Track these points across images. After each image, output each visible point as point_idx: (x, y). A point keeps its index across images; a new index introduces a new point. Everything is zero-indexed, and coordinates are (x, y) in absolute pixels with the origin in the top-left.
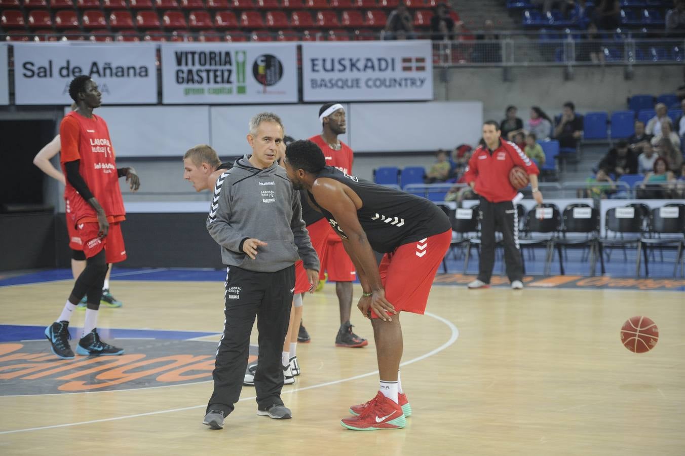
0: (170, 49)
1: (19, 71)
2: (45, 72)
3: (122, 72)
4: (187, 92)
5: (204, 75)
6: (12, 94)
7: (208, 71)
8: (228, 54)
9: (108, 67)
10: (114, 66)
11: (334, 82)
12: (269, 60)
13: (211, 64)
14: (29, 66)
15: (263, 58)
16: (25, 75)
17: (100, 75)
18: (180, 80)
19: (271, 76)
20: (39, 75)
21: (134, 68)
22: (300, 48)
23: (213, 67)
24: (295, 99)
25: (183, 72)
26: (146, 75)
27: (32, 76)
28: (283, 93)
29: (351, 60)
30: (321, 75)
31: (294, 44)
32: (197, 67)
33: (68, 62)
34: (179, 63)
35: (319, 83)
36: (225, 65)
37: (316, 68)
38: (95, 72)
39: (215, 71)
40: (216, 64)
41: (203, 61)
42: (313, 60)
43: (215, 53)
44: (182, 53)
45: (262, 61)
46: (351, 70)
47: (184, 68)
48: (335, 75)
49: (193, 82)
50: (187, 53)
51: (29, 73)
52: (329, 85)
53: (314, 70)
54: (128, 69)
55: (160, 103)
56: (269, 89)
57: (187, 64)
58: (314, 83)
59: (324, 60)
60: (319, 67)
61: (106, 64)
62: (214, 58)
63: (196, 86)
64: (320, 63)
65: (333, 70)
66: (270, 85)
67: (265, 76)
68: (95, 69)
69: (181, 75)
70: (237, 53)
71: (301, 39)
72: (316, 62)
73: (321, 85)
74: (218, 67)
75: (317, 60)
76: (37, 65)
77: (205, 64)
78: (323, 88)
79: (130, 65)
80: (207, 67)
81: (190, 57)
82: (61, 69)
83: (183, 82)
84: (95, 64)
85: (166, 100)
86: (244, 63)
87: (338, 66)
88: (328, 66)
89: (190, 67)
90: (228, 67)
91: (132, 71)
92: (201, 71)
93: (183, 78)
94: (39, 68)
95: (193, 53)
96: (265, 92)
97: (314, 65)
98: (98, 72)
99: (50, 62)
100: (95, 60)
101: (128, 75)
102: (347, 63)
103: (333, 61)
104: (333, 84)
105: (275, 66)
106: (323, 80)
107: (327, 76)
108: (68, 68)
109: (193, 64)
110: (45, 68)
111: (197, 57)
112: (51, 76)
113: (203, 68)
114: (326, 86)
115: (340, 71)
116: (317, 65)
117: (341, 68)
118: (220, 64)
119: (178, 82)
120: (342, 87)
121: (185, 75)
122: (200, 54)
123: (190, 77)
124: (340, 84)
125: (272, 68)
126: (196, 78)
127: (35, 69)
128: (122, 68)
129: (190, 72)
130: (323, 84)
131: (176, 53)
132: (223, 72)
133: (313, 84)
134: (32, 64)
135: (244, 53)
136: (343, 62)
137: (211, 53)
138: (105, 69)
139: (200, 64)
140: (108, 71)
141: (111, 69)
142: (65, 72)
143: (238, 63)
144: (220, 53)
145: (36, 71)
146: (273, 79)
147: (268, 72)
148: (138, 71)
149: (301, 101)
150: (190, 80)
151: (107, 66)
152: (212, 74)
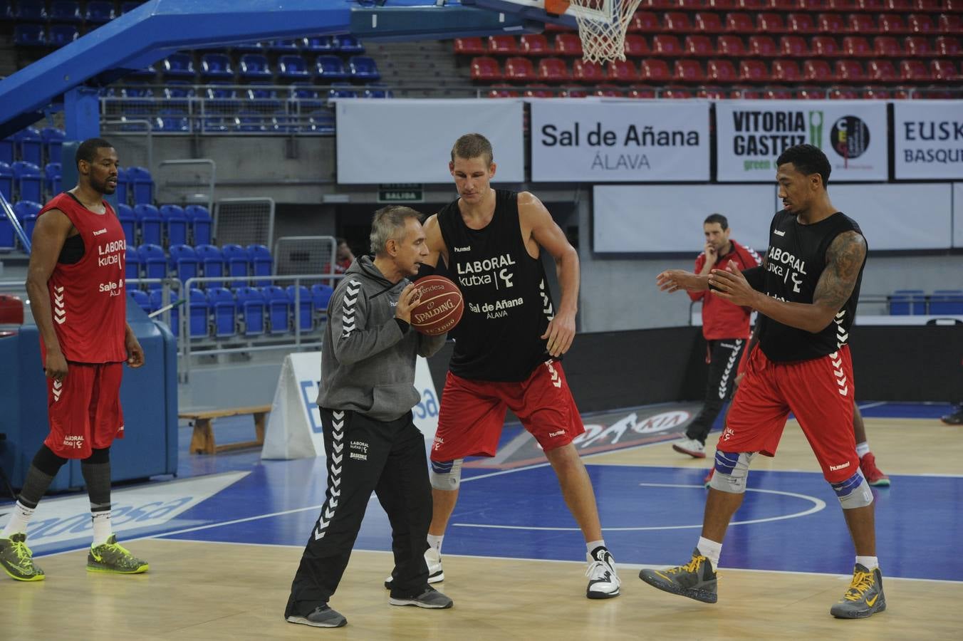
0: (727, 108)
1: (537, 136)
2: (570, 139)
3: (666, 139)
4: (748, 166)
5: (769, 143)
6: (528, 168)
7: (774, 138)
8: (800, 115)
9: (649, 132)
10: (656, 131)
11: (933, 154)
12: (852, 123)
13: (778, 129)
14: (549, 130)
15: (845, 121)
16: (545, 143)
17: (638, 144)
18: (740, 150)
19: (854, 145)
20: (562, 143)
21: (681, 134)
22: (891, 109)
23: (781, 133)
24: (884, 176)
25: (743, 139)
26: (697, 143)
27: (554, 143)
28: (869, 168)
29: (955, 124)
30: (918, 144)
31: (883, 103)
32: (761, 132)
33: (599, 125)
34: (738, 128)
35: (914, 155)
36: (796, 130)
37: (911, 135)
38: (632, 139)
39: (784, 138)
40: (784, 130)
41: (768, 126)
42: (907, 124)
43: (783, 114)
44: (742, 113)
45: (843, 125)
46: (956, 138)
47: (744, 134)
48: (935, 145)
49: (756, 153)
50: (748, 114)
51: (550, 140)
52: (927, 157)
53: (908, 138)
54: (674, 134)
55: (714, 180)
56: (850, 162)
57: (748, 129)
58: (908, 153)
59: (922, 124)
60: (916, 134)
61: (646, 128)
62: (783, 121)
63: (760, 158)
64: (916, 128)
65: (932, 137)
66: (853, 157)
67: (846, 145)
68: (632, 135)
69: (740, 143)
70: (811, 114)
71: (893, 96)
72: (911, 127)
73: (917, 158)
74: (788, 133)
75: (913, 123)
76: (560, 129)
77: (771, 128)
78: (920, 161)
79: (676, 130)
80: (774, 133)
81: (752, 118)
82: (590, 134)
83: (742, 153)
84: (632, 128)
85: (720, 178)
86: (820, 127)
87: (938, 133)
88: (927, 133)
89: (752, 132)
90: (800, 133)
91: (678, 138)
92: (766, 138)
93: (743, 147)
94: (563, 134)
95: (756, 114)
96: (846, 166)
97: (908, 131)
98: (636, 139)
99: (577, 125)
100: (632, 123)
101: (674, 144)
102: (951, 129)
103: (933, 125)
104: (933, 157)
105: (859, 132)
106: (919, 151)
107: (925, 146)
108: (598, 134)
109: (756, 129)
110: (570, 134)
111: (761, 118)
112: (577, 143)
113: (768, 134)
114: (923, 158)
115: (941, 139)
116: (912, 131)
117: (943, 135)
118: (790, 129)
119: (736, 152)
120: (944, 161)
121: (746, 144)
122: (765, 115)
123: (752, 147)
124: (941, 156)
125: (856, 135)
126: (759, 147)
127: (557, 134)
128: (667, 134)
129: (752, 139)
130: (920, 156)
131: (735, 114)
132: (793, 138)
133: (907, 156)
134: (554, 128)
135: (821, 114)
136: (945, 127)
137: (778, 114)
138: (644, 134)
139: (765, 128)
140: (649, 138)
141: (652, 134)
142: (594, 139)
143: (812, 127)
144: (790, 114)
145: (559, 138)
146: (857, 149)
147: (851, 139)
148: (686, 137)
149: (892, 179)
150: (752, 150)
151: (647, 131)
152: (779, 142)
